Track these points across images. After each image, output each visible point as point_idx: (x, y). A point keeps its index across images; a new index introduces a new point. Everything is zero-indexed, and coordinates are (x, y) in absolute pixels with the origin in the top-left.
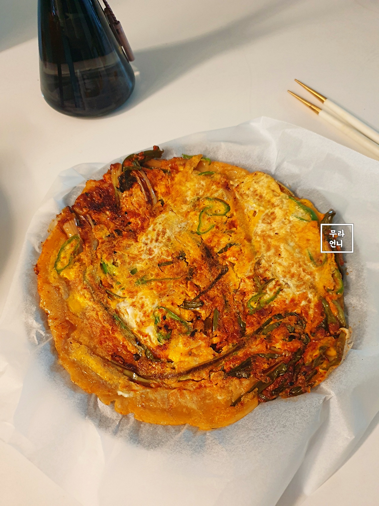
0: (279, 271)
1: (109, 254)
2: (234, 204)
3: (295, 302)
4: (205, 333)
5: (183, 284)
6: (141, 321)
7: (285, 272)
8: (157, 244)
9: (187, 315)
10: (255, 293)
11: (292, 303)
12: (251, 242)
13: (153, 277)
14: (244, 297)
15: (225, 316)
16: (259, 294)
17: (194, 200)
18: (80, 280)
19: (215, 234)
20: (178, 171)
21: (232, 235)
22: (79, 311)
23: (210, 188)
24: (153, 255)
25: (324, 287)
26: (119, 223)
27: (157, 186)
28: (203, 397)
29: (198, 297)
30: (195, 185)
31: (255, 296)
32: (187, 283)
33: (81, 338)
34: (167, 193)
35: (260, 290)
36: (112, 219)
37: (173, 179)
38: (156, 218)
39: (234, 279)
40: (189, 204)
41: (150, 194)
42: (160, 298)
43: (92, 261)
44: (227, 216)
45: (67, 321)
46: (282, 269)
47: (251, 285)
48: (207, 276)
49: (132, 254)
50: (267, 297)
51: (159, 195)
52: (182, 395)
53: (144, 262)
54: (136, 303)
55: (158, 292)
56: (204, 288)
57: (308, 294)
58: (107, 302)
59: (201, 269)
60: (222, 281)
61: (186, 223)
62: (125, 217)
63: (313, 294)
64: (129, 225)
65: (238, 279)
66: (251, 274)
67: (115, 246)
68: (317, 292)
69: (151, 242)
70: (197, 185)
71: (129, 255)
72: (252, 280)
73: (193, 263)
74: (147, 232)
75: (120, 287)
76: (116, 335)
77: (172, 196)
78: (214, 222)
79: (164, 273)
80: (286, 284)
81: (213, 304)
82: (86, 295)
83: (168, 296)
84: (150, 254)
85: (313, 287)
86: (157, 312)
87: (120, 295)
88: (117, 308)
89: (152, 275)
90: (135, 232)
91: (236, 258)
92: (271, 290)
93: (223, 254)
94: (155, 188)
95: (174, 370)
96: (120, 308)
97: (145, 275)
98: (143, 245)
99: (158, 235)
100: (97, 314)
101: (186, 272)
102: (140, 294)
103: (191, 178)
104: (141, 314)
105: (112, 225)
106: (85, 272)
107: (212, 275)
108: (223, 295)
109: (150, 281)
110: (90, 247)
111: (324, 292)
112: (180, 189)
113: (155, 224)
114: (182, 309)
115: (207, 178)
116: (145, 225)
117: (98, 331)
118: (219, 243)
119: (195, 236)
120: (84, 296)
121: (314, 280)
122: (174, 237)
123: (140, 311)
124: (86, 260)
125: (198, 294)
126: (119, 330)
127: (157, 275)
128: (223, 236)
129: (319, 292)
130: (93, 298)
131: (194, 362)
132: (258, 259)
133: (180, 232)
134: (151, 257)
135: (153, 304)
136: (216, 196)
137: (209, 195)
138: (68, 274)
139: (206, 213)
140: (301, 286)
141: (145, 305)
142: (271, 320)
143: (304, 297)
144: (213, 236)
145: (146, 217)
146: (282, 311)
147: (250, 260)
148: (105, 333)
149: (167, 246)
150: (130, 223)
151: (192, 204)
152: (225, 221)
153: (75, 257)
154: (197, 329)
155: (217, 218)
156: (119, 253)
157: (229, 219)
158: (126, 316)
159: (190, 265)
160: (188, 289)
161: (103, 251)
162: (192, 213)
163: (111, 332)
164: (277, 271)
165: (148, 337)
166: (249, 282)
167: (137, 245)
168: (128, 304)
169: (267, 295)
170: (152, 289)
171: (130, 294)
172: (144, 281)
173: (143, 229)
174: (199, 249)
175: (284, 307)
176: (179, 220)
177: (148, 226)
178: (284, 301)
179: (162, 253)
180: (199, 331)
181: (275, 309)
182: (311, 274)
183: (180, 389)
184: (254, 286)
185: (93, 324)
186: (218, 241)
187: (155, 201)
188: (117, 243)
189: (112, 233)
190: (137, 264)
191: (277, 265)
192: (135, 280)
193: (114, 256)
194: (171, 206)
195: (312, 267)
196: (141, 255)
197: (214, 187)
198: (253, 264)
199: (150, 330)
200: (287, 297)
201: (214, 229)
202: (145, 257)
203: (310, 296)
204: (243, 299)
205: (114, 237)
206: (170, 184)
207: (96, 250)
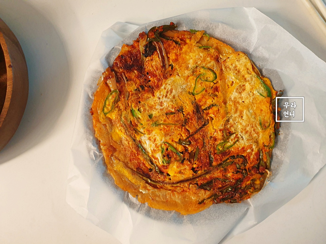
0: (239, 128)
1: (137, 104)
2: (220, 74)
3: (245, 149)
4: (190, 161)
5: (179, 128)
6: (153, 150)
7: (243, 129)
8: (166, 99)
9: (180, 148)
10: (222, 141)
11: (242, 150)
12: (226, 105)
13: (162, 122)
14: (215, 142)
15: (202, 152)
16: (224, 142)
17: (194, 67)
18: (119, 120)
19: (204, 96)
20: (185, 43)
21: (215, 98)
22: (118, 140)
23: (206, 59)
24: (163, 107)
25: (263, 143)
26: (143, 81)
27: (170, 54)
28: (184, 197)
29: (188, 138)
30: (196, 56)
31: (222, 143)
32: (182, 128)
33: (119, 157)
34: (176, 60)
35: (226, 139)
36: (138, 77)
37: (181, 49)
38: (167, 80)
39: (211, 130)
40: (189, 70)
41: (164, 60)
42: (165, 136)
43: (126, 108)
44: (213, 83)
45: (111, 146)
46: (241, 128)
47: (221, 135)
48: (195, 125)
49: (150, 105)
50: (229, 144)
51: (171, 60)
52: (174, 195)
53: (157, 111)
54: (151, 138)
55: (165, 132)
56: (192, 133)
57: (252, 146)
58: (135, 136)
59: (192, 120)
60: (203, 130)
61: (186, 85)
62: (147, 76)
63: (256, 146)
64: (149, 82)
65: (213, 130)
66: (222, 128)
67: (139, 97)
68: (258, 146)
69: (163, 97)
70: (197, 56)
71: (148, 105)
72: (222, 132)
73: (187, 115)
74: (160, 90)
75: (142, 127)
76: (139, 157)
77: (179, 62)
78: (205, 86)
79: (169, 120)
80: (242, 137)
81: (196, 144)
82: (122, 130)
83: (170, 136)
84: (161, 106)
85: (257, 142)
86: (163, 145)
87: (142, 132)
88: (140, 140)
89: (161, 120)
90: (153, 88)
91: (215, 115)
92: (232, 140)
93: (207, 111)
94: (168, 55)
95: (170, 181)
96: (141, 140)
97: (157, 120)
98: (157, 99)
99: (167, 92)
100: (129, 143)
101: (183, 121)
102: (154, 133)
103: (194, 50)
104: (153, 145)
105: (138, 82)
106: (121, 115)
107: (198, 125)
108: (203, 138)
109: (160, 124)
110: (124, 97)
111: (262, 146)
112: (185, 57)
113: (166, 84)
114: (178, 144)
115: (205, 51)
116: (160, 83)
117: (129, 154)
118: (205, 103)
119: (191, 96)
120: (121, 130)
121: (258, 138)
122: (177, 96)
123: (153, 143)
124: (122, 107)
125: (188, 136)
126: (141, 154)
127: (165, 121)
128: (209, 98)
129: (259, 146)
130: (127, 133)
131: (181, 177)
132: (228, 118)
133: (181, 92)
134: (162, 108)
135: (161, 140)
136: (209, 66)
137: (204, 65)
138: (111, 116)
139: (200, 78)
140: (250, 140)
141: (157, 140)
142: (228, 159)
143: (250, 147)
144: (202, 98)
145: (161, 78)
146: (235, 154)
147: (223, 117)
148: (133, 155)
149: (172, 101)
150: (150, 81)
151: (191, 71)
152: (212, 86)
153: (115, 105)
154: (185, 158)
155: (207, 83)
156: (142, 103)
157: (215, 85)
158: (145, 145)
159: (185, 116)
160: (183, 132)
161: (132, 101)
162: (191, 77)
163: (136, 155)
164: (238, 127)
165: (157, 160)
166: (220, 133)
167: (153, 98)
168: (147, 138)
169: (229, 143)
170: (161, 130)
171: (148, 132)
172: (157, 124)
173: (158, 87)
174: (192, 107)
175: (237, 152)
176: (182, 82)
177: (161, 85)
178: (238, 148)
179: (169, 106)
180: (186, 159)
181: (232, 152)
182: (258, 133)
183: (173, 191)
184: (223, 136)
185: (126, 149)
186: (205, 101)
187: (167, 66)
188: (141, 96)
189: (138, 88)
190: (153, 112)
191: (239, 124)
192: (151, 123)
193: (139, 105)
194: (177, 70)
195: (259, 129)
196: (156, 105)
197: (208, 59)
198: (224, 120)
199: (159, 156)
200: (240, 146)
201: (204, 92)
202: (158, 107)
203: (254, 147)
204: (215, 143)
205: (139, 91)
206: (178, 53)
207: (128, 99)
